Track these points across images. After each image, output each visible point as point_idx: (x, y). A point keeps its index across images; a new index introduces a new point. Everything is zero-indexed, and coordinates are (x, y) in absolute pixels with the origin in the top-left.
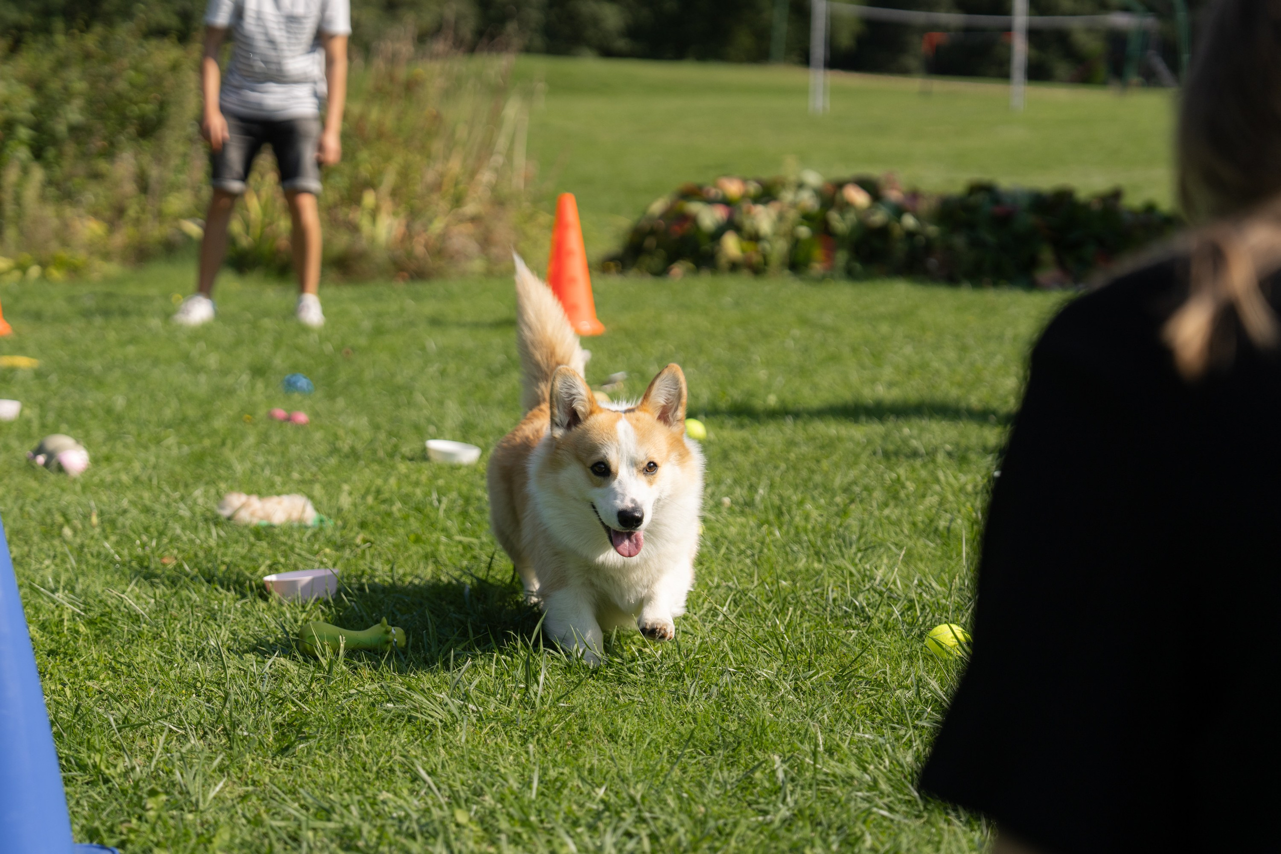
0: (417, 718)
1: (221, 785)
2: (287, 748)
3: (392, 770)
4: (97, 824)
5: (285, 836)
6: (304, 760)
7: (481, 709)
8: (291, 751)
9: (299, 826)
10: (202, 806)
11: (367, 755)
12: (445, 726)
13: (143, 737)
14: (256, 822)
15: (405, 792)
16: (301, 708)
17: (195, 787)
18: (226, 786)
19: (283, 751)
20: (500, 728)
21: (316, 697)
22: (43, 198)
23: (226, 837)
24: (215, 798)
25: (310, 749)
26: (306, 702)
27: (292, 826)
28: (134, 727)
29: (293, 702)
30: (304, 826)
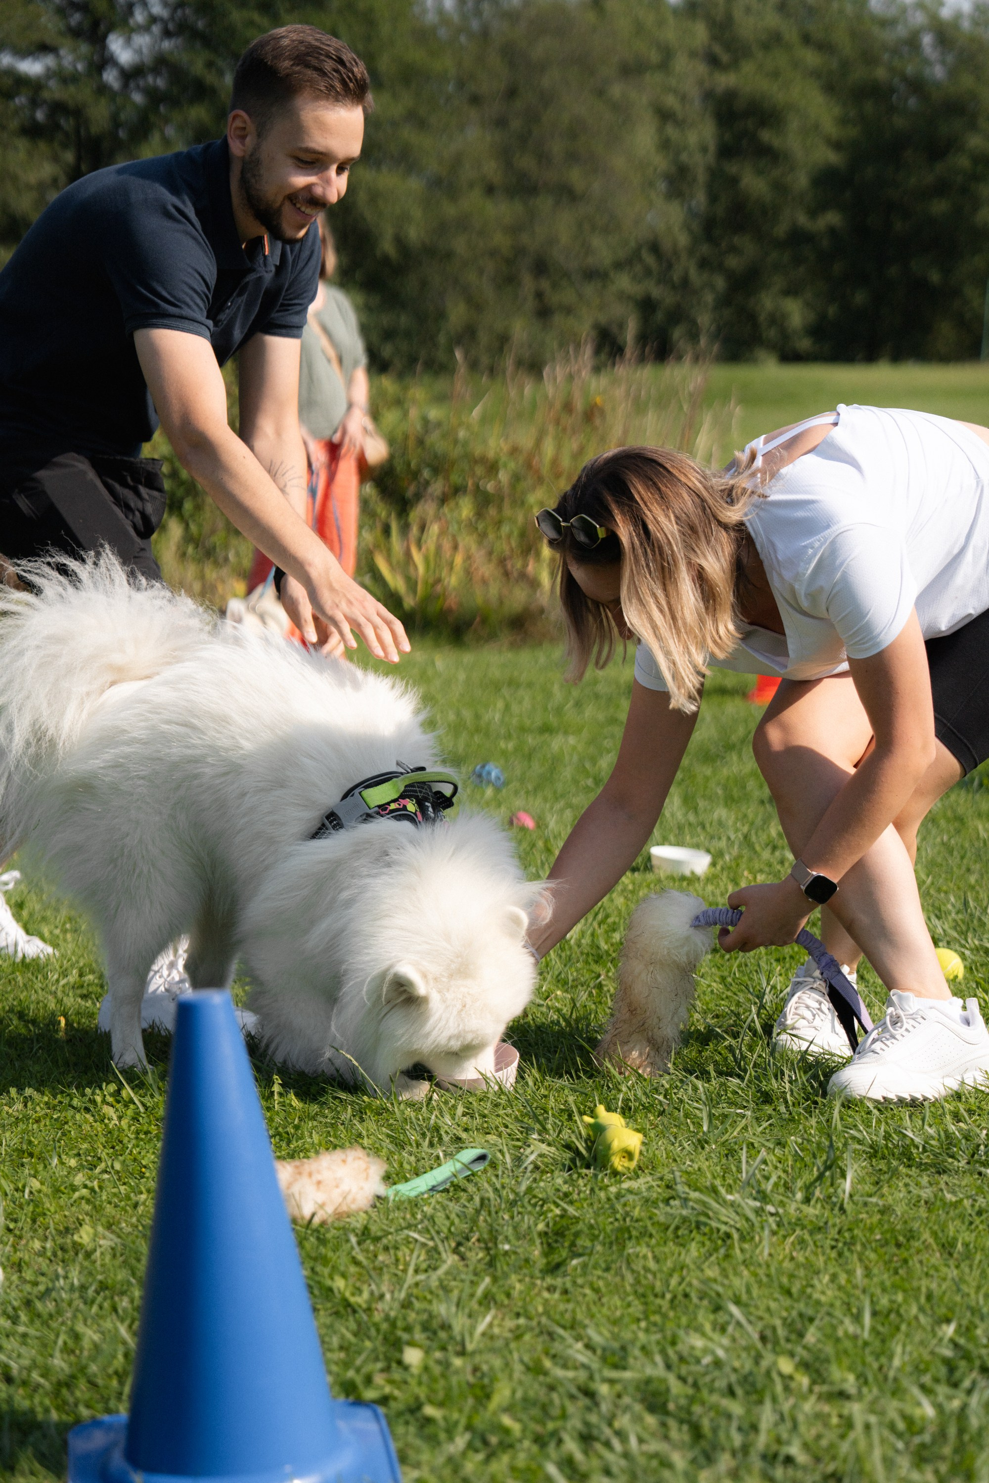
0: (706, 1224)
1: (488, 1319)
2: (558, 1266)
3: (686, 1296)
4: (351, 1374)
5: (574, 1391)
6: (580, 1281)
7: (781, 1211)
8: (562, 1269)
9: (591, 1378)
10: (470, 1347)
11: (654, 1274)
12: (742, 1238)
13: (386, 1249)
14: (535, 1369)
15: (708, 1327)
16: (564, 1210)
17: (459, 1323)
18: (494, 1318)
19: (554, 1269)
20: (807, 1237)
21: (582, 1195)
22: (182, 556)
23: (507, 1393)
24: (484, 1334)
25: (585, 1266)
26: (571, 1203)
27: (582, 1375)
28: (377, 1239)
29: (555, 1203)
30: (597, 1377)
